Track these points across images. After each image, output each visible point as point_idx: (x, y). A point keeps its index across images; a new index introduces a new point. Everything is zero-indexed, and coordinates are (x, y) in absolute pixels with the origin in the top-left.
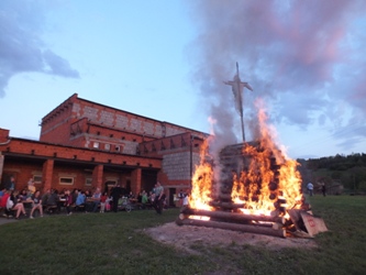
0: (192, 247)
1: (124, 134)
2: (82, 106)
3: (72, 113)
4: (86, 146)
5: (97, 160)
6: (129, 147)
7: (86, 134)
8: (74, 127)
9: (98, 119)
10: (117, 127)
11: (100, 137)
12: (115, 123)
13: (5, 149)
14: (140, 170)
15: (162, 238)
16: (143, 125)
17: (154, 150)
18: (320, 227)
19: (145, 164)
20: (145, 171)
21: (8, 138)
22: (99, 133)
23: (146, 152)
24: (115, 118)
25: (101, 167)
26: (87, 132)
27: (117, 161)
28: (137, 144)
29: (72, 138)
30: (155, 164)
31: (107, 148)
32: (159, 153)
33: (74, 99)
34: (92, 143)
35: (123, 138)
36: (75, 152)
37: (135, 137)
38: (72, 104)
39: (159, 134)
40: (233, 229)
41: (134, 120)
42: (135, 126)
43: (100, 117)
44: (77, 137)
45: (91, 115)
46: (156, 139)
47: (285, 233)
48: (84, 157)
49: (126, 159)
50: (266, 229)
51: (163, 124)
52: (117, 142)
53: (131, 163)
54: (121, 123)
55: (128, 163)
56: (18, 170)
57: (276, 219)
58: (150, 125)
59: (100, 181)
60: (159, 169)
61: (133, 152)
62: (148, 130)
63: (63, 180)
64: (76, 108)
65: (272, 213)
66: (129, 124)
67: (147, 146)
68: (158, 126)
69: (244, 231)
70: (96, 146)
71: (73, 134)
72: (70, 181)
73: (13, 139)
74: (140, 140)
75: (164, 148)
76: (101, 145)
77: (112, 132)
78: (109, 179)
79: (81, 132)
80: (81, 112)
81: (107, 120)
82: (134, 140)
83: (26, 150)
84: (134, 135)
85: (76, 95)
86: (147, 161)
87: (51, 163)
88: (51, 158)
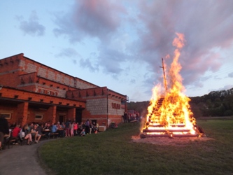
1: (59, 85)
2: (27, 63)
3: (19, 67)
4: (36, 91)
6: (61, 93)
7: (36, 84)
11: (44, 86)
14: (75, 109)
16: (63, 78)
17: (80, 96)
19: (78, 105)
22: (44, 84)
23: (73, 97)
25: (55, 108)
26: (37, 82)
27: (64, 103)
28: (65, 91)
29: (22, 86)
30: (83, 105)
34: (40, 90)
35: (58, 88)
36: (40, 97)
37: (64, 87)
39: (72, 85)
41: (58, 75)
42: (59, 79)
45: (32, 70)
48: (47, 100)
51: (75, 79)
52: (54, 90)
53: (71, 104)
54: (51, 77)
59: (54, 116)
60: (84, 108)
64: (22, 64)
67: (74, 93)
68: (72, 80)
74: (67, 89)
79: (32, 82)
80: (26, 67)
81: (42, 74)
82: (64, 89)
83: (11, 96)
85: (22, 54)
86: (78, 103)
87: (27, 104)
88: (26, 101)
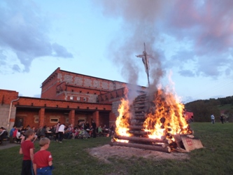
0: (109, 159)
1: (89, 90)
2: (63, 75)
3: (57, 79)
4: (66, 99)
5: (71, 107)
6: (92, 98)
7: (65, 92)
8: (58, 88)
9: (73, 82)
10: (85, 86)
11: (74, 93)
12: (83, 83)
13: (16, 103)
14: (98, 112)
15: (96, 153)
16: (101, 83)
17: (107, 99)
18: (197, 145)
19: (101, 108)
20: (101, 112)
21: (18, 97)
22: (73, 91)
23: (102, 100)
24: (83, 80)
25: (73, 112)
26: (66, 90)
27: (83, 107)
28: (97, 96)
29: (58, 94)
30: (107, 108)
31: (78, 99)
32: (110, 100)
33: (58, 71)
34: (69, 97)
35: (88, 93)
36: (57, 103)
37: (95, 92)
38: (57, 74)
39: (111, 88)
40: (140, 148)
41: (95, 81)
42: (96, 85)
43: (74, 80)
44: (60, 93)
45: (68, 80)
46: (109, 92)
47: (169, 150)
48: (63, 106)
49: (88, 106)
50: (158, 147)
51: (114, 82)
52: (85, 96)
53: (92, 108)
54: (88, 84)
55: (90, 108)
56: (26, 115)
57: (164, 140)
58: (106, 83)
59: (73, 120)
60: (110, 111)
61: (94, 101)
62: (105, 87)
63: (52, 120)
64: (59, 76)
65: (162, 137)
66: (92, 83)
67: (103, 97)
68: (111, 84)
69: (146, 149)
70: (71, 98)
71: (58, 92)
72: (56, 120)
73: (21, 97)
74: (98, 93)
75: (112, 98)
76: (75, 98)
77: (81, 90)
78: (80, 118)
79: (62, 90)
80: (63, 79)
81: (78, 82)
82: (95, 94)
83: (28, 104)
84: (95, 91)
85: (59, 68)
86: (102, 106)
87: (43, 110)
88: (43, 107)
